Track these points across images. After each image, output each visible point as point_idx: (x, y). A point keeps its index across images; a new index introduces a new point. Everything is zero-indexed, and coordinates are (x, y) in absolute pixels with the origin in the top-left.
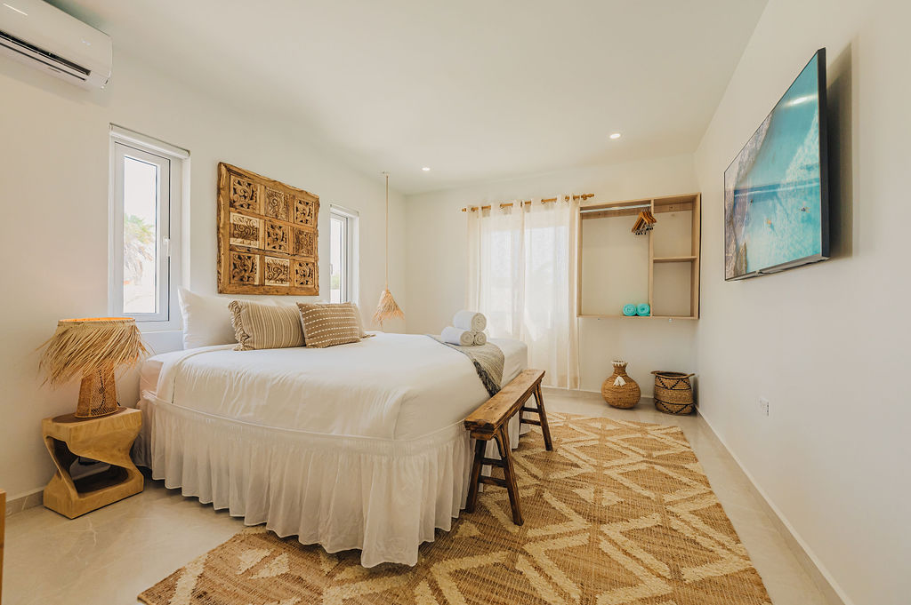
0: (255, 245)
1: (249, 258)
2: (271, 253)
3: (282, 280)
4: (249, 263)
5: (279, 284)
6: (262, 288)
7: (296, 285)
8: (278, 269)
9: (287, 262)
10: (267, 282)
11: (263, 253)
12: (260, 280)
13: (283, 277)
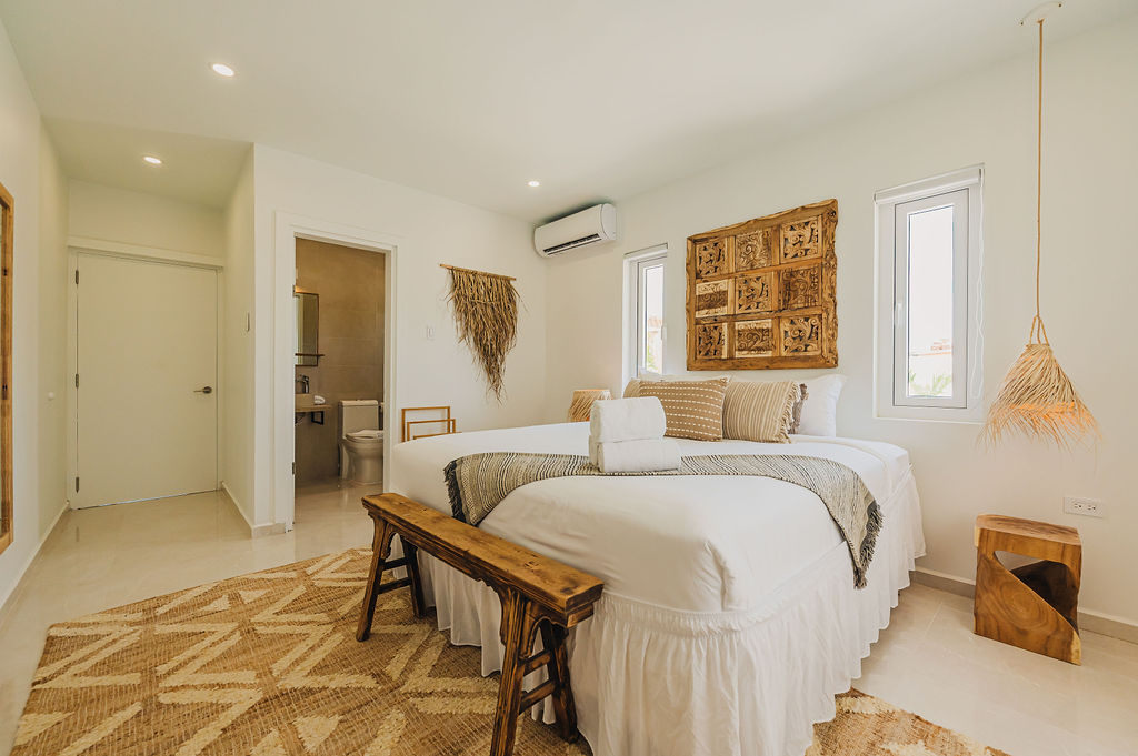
0: (722, 311)
1: (716, 328)
2: (744, 317)
3: (759, 349)
4: (715, 334)
5: (753, 355)
6: (730, 362)
7: (784, 354)
8: (754, 335)
9: (768, 324)
10: (738, 355)
11: (733, 318)
12: (730, 352)
13: (762, 345)
